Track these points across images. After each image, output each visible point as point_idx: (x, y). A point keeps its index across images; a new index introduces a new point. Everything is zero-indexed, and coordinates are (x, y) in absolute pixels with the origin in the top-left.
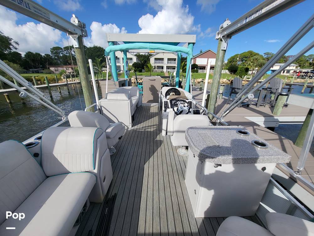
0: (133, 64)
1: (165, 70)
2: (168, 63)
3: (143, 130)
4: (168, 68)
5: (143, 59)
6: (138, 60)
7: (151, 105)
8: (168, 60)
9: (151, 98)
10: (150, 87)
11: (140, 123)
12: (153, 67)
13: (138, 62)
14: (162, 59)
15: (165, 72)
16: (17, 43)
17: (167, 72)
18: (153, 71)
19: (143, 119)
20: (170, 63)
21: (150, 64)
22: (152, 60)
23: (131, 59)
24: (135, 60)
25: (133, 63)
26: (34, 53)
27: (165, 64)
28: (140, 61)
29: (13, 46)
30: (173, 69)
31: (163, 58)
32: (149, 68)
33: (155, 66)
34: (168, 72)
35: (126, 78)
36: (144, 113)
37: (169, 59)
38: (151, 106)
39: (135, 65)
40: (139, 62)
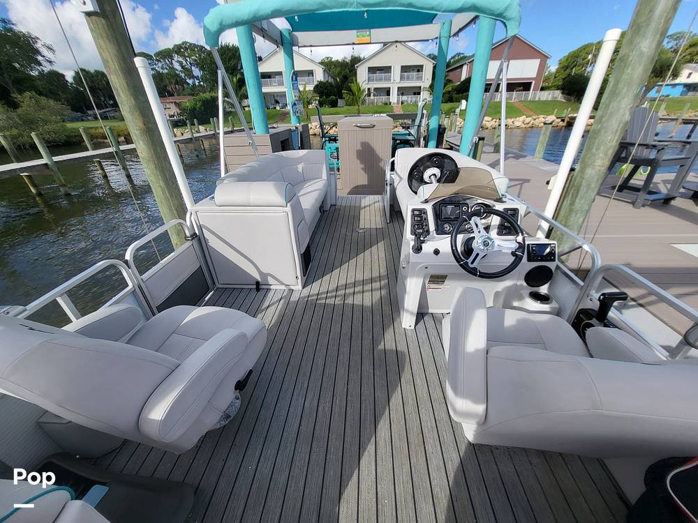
0: (316, 87)
1: (394, 98)
2: (402, 78)
3: (338, 301)
4: (402, 91)
5: (341, 73)
6: (326, 75)
7: (363, 201)
8: (401, 72)
9: (363, 179)
10: (359, 147)
11: (328, 269)
12: (364, 90)
13: (326, 80)
14: (387, 69)
15: (394, 103)
16: (50, 48)
17: (398, 103)
18: (364, 101)
19: (339, 256)
20: (408, 78)
21: (358, 85)
22: (362, 74)
23: (310, 73)
24: (320, 76)
25: (316, 83)
26: (92, 71)
27: (395, 81)
28: (332, 77)
29: (44, 56)
30: (415, 94)
31: (390, 67)
32: (353, 94)
33: (369, 89)
34: (402, 103)
35: (294, 123)
36: (343, 231)
37: (405, 69)
38: (363, 205)
39: (321, 89)
40: (331, 80)
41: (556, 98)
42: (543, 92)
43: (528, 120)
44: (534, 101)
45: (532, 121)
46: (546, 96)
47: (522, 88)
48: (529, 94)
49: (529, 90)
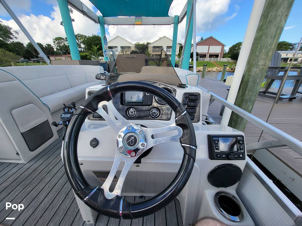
2: (167, 51)
6: (136, 48)
16: (16, 32)
20: (169, 51)
21: (148, 52)
24: (133, 48)
25: (131, 51)
29: (14, 36)
33: (153, 54)
37: (168, 47)
40: (138, 50)
41: (229, 61)
42: (223, 58)
43: (218, 69)
44: (220, 62)
45: (220, 69)
46: (225, 60)
47: (215, 57)
48: (218, 59)
49: (218, 57)
